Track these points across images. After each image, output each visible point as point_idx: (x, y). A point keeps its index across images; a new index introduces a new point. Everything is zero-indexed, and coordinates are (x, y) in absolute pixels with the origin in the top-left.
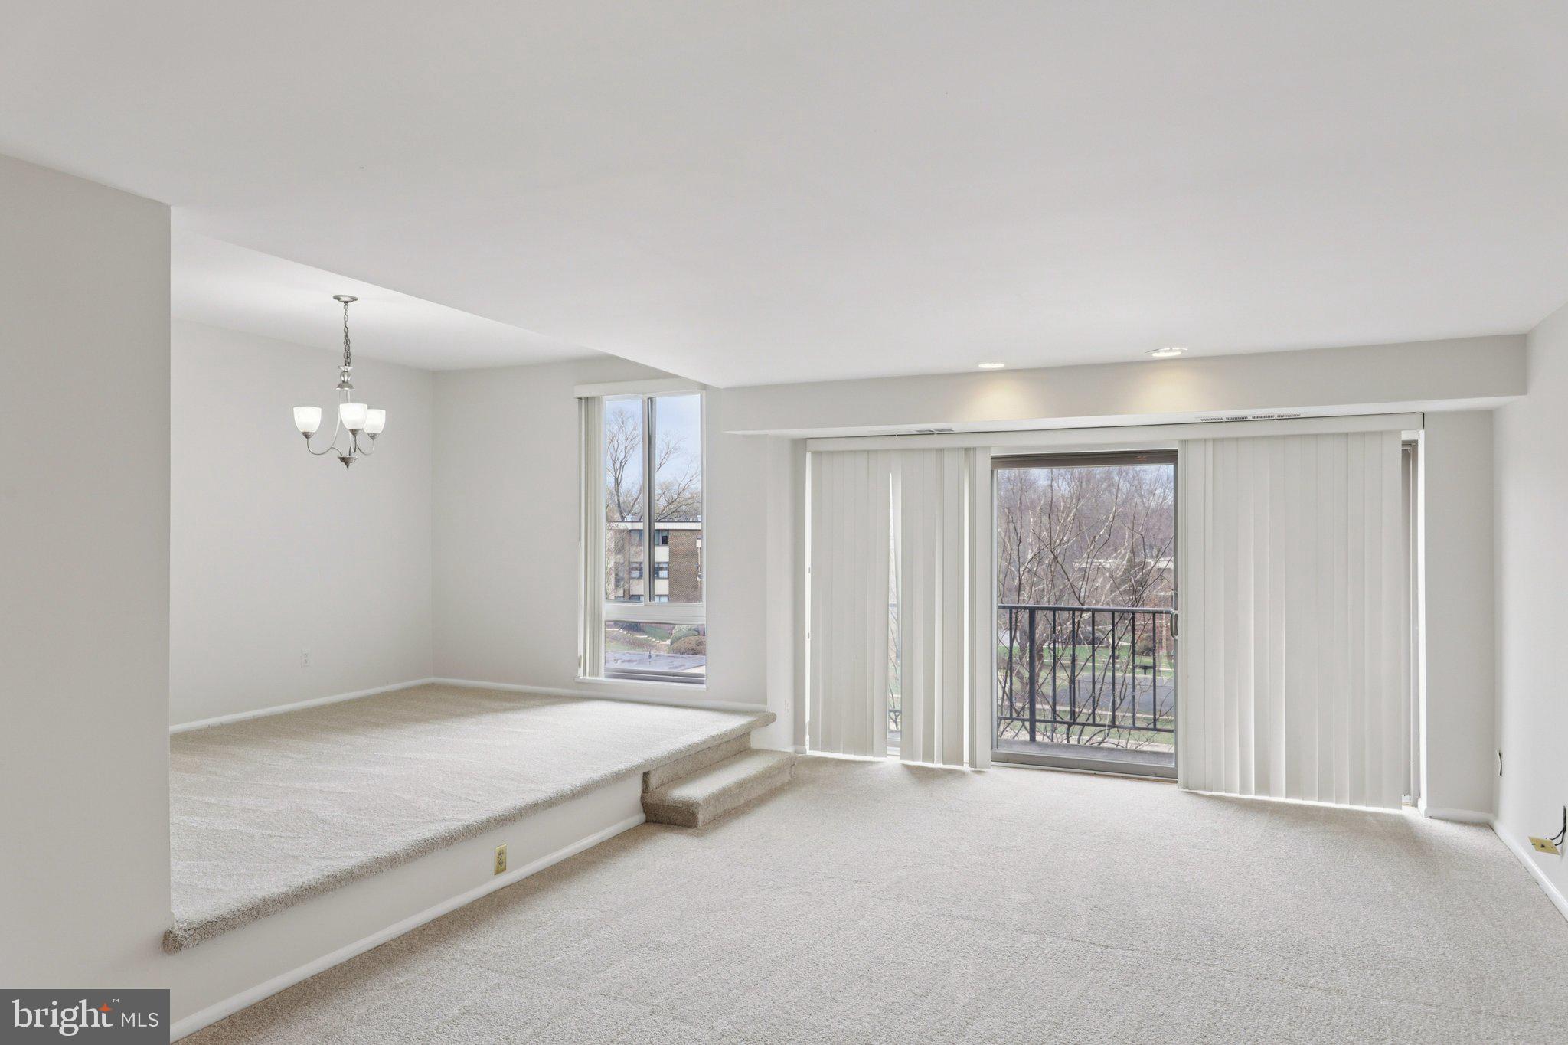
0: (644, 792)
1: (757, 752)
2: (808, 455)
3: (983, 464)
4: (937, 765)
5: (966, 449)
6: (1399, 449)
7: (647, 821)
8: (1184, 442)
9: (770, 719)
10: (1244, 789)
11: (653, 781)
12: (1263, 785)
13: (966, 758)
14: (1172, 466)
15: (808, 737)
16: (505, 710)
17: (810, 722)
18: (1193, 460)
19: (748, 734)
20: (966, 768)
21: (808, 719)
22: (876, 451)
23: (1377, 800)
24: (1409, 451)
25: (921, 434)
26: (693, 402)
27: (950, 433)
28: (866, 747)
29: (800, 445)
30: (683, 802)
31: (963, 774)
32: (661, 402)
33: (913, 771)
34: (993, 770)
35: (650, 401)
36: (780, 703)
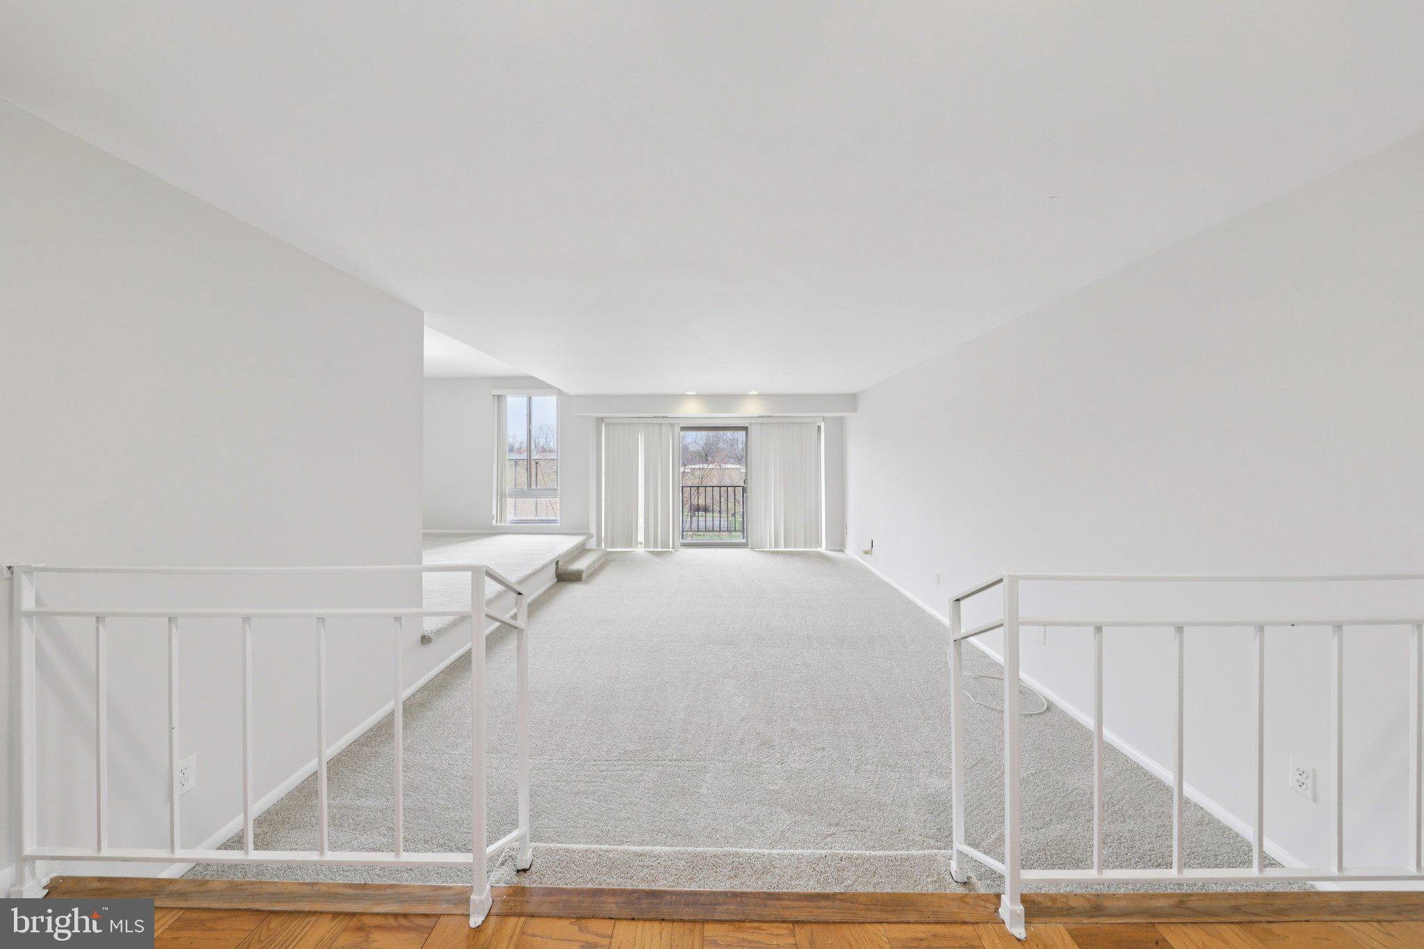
0: (557, 569)
1: (590, 550)
2: (603, 424)
3: (677, 429)
4: (660, 550)
5: (671, 424)
6: (817, 428)
7: (558, 581)
8: (750, 424)
9: (591, 536)
10: (770, 547)
11: (560, 564)
12: (777, 545)
13: (671, 546)
14: (744, 432)
15: (603, 544)
16: (463, 542)
17: (605, 537)
18: (753, 432)
19: (585, 543)
20: (671, 550)
21: (603, 535)
22: (633, 424)
23: (811, 547)
24: (819, 427)
25: (654, 417)
26: (552, 400)
27: (666, 417)
28: (630, 544)
29: (600, 420)
30: (576, 571)
31: (671, 552)
32: (534, 399)
33: (652, 552)
34: (681, 550)
35: (530, 397)
36: (593, 530)
